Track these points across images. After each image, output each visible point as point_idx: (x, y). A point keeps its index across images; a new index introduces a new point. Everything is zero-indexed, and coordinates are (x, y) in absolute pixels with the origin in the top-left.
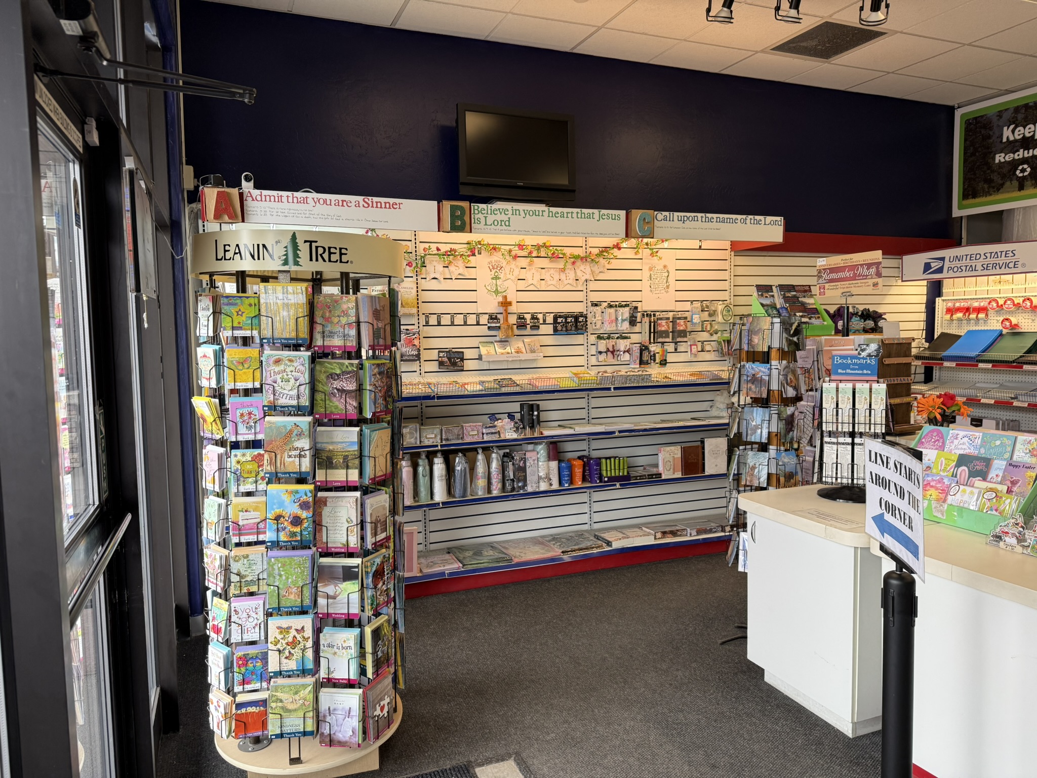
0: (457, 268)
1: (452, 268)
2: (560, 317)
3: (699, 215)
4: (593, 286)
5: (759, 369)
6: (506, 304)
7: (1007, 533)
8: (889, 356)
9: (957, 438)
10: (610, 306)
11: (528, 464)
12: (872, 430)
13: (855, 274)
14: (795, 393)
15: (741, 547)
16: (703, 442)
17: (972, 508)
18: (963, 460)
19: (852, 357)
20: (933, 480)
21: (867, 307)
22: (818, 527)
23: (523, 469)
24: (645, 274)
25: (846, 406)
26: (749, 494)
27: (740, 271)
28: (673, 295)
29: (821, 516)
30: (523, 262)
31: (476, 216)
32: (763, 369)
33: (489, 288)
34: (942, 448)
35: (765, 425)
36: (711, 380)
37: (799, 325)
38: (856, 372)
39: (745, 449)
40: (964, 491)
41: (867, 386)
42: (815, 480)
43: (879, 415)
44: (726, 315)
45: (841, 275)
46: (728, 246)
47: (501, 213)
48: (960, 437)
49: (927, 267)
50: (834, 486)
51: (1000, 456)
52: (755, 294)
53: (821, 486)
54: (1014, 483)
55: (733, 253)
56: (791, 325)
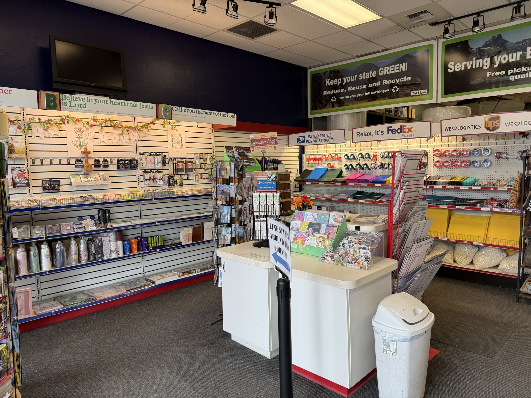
0: (53, 131)
1: (49, 131)
2: (121, 160)
3: (195, 110)
4: (140, 143)
5: (226, 187)
6: (86, 152)
7: (327, 255)
8: (281, 180)
9: (308, 216)
10: (151, 155)
11: (104, 244)
12: (275, 214)
13: (266, 142)
14: (242, 198)
15: (219, 275)
16: (203, 224)
17: (314, 246)
18: (311, 225)
19: (265, 181)
20: (299, 235)
21: (274, 158)
22: (252, 261)
23: (101, 247)
24: (169, 138)
25: (263, 203)
26: (223, 248)
27: (218, 139)
28: (185, 150)
29: (254, 256)
30: (97, 129)
31: (64, 101)
32: (227, 187)
33: (75, 143)
34: (302, 220)
35: (229, 214)
36: (205, 193)
37: (242, 166)
38: (267, 187)
39: (221, 227)
40: (311, 239)
41: (272, 194)
42: (251, 239)
43: (277, 207)
44: (212, 161)
45: (260, 143)
46: (211, 127)
47: (80, 100)
48: (309, 215)
49: (298, 140)
50: (259, 241)
51: (324, 223)
52: (225, 151)
53: (254, 242)
54: (329, 234)
55: (213, 130)
56: (239, 166)
